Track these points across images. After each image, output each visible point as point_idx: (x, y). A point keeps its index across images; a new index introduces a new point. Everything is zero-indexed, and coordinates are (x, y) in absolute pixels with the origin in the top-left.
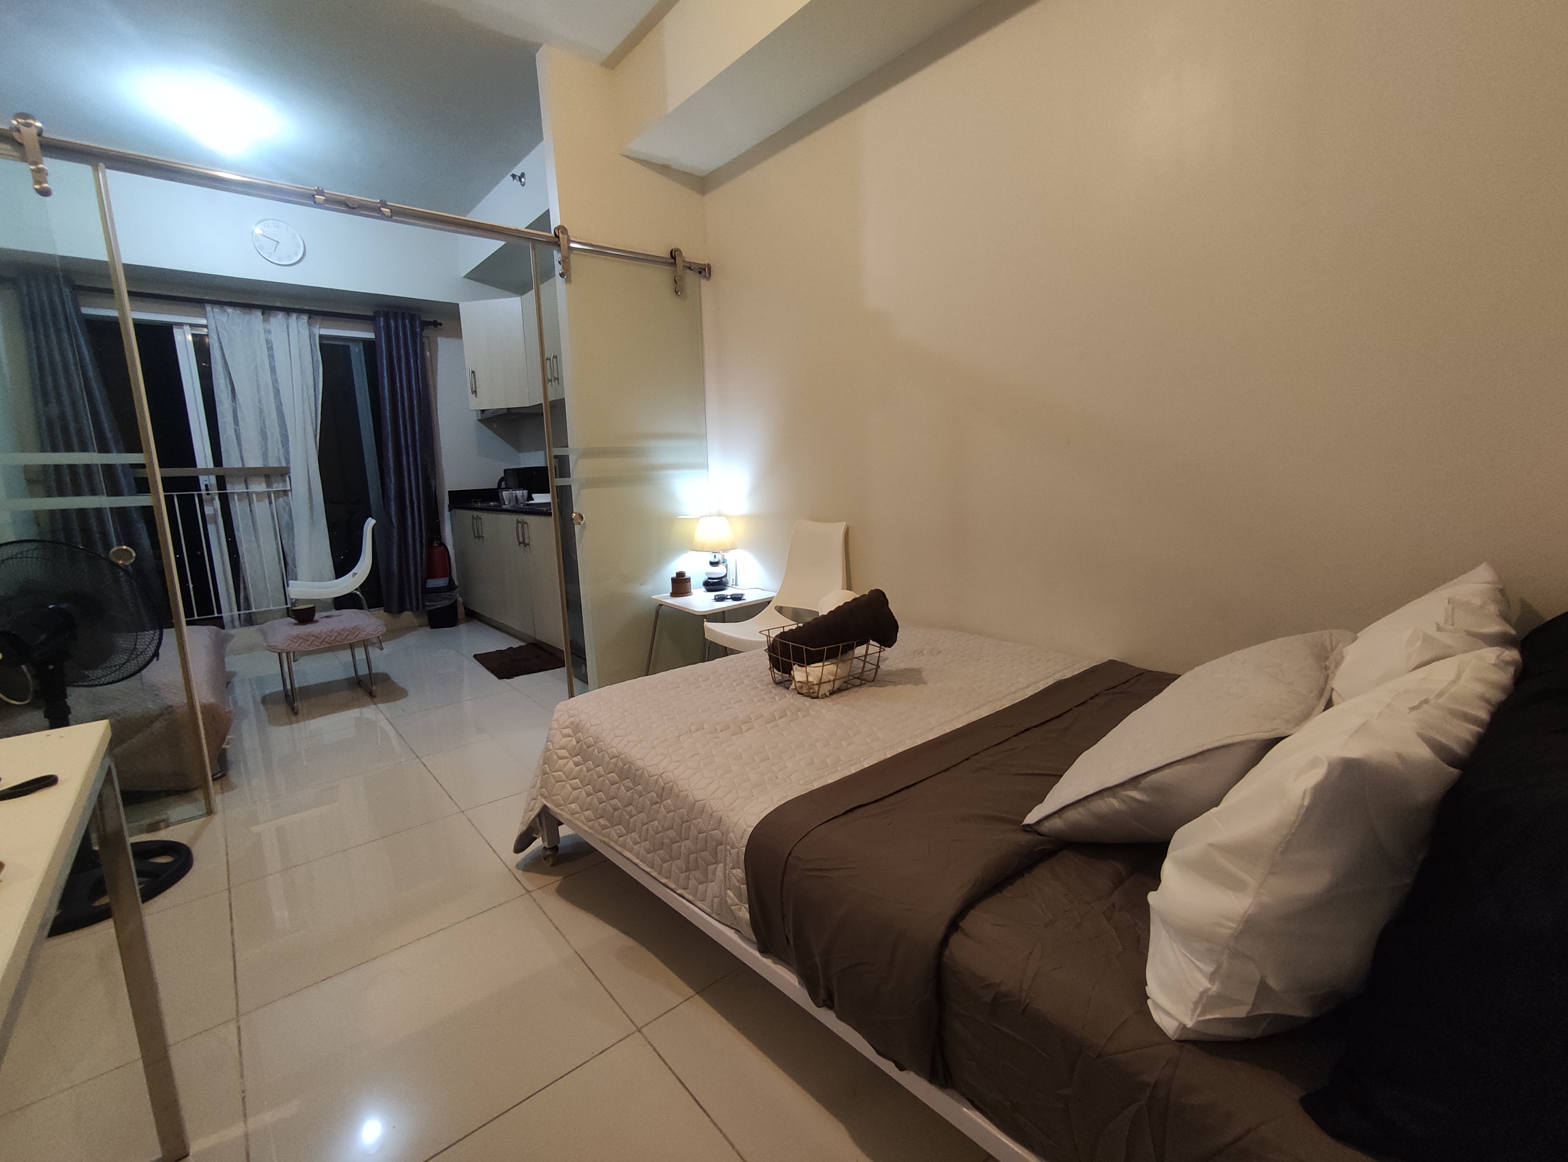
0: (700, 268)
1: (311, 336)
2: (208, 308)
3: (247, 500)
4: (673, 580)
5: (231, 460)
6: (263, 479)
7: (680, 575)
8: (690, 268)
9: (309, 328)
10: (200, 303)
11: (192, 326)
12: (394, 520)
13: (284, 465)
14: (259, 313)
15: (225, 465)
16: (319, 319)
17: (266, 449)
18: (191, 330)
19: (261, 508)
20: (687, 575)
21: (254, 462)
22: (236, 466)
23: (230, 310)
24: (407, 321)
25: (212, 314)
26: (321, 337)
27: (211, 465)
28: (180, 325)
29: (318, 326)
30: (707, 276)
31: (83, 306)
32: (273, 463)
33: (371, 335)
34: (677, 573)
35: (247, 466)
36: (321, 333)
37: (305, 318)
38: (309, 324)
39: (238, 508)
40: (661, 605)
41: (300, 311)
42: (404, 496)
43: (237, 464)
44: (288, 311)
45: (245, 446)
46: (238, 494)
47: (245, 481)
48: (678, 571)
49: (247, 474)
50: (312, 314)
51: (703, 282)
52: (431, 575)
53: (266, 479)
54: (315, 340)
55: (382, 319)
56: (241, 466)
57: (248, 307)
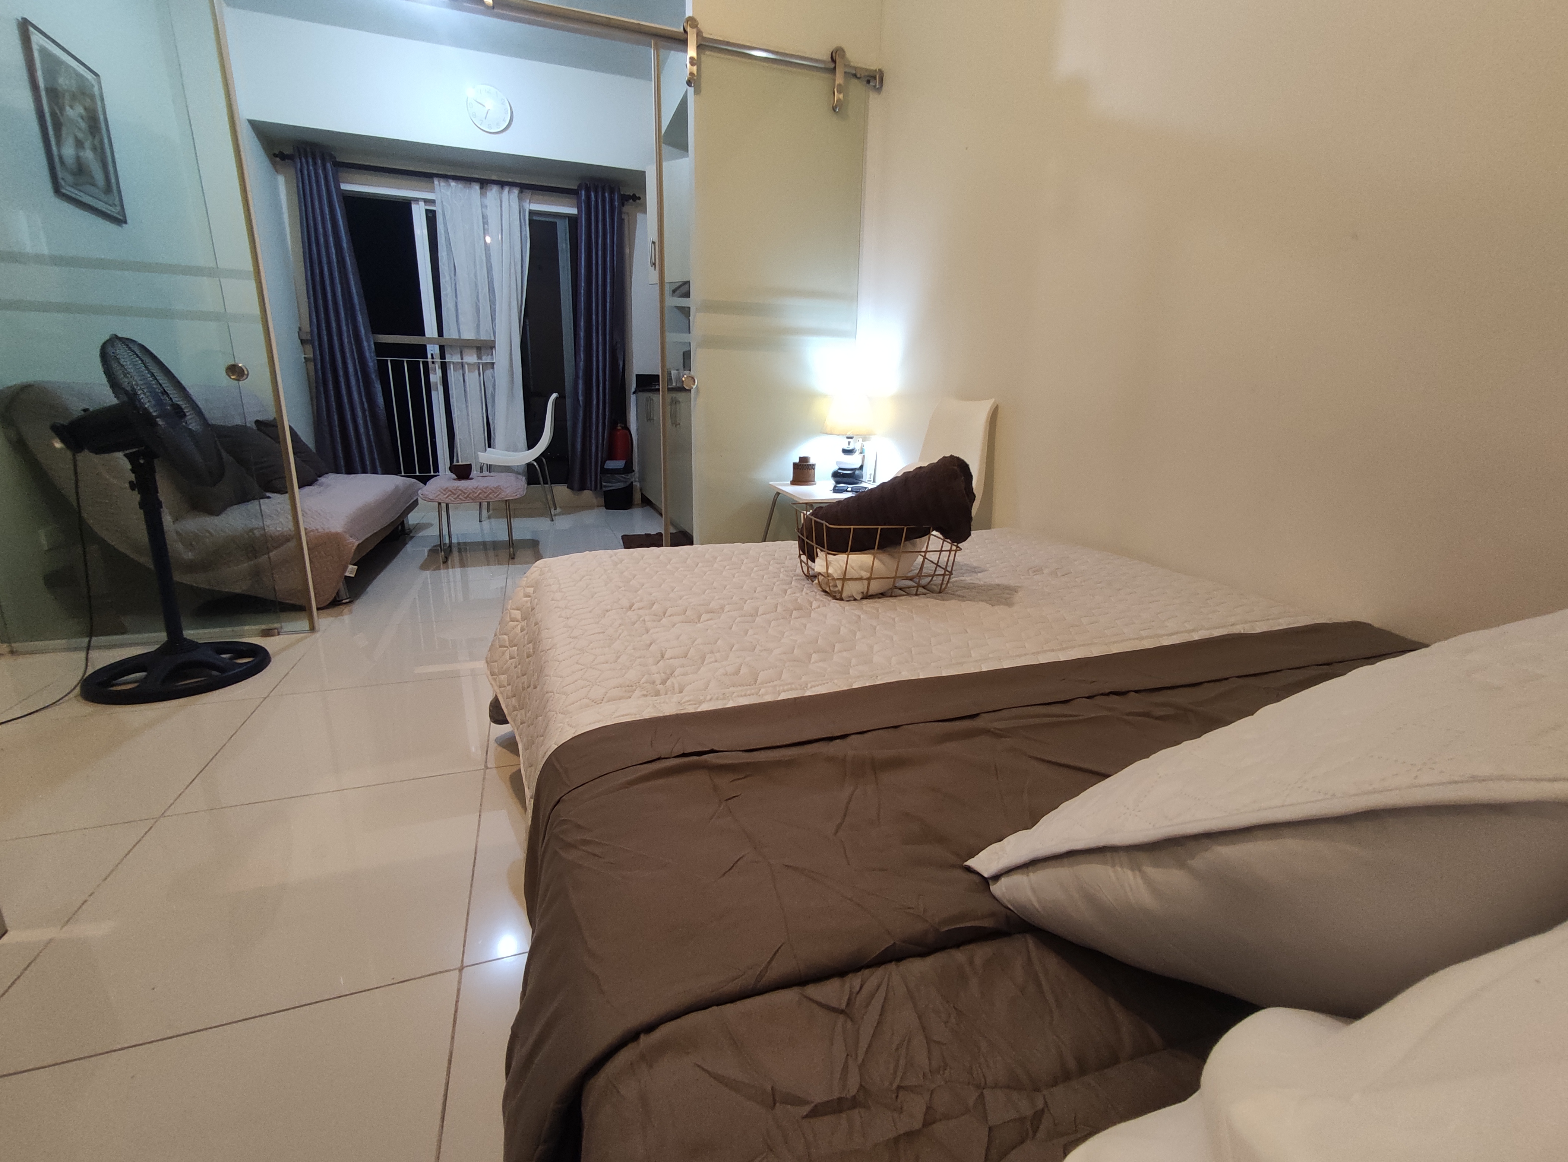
0: (868, 76)
1: (521, 211)
2: (436, 182)
3: (461, 371)
4: (795, 465)
5: (450, 333)
6: (475, 350)
7: (804, 460)
8: (855, 76)
9: (519, 203)
10: (429, 176)
11: (426, 201)
12: (581, 398)
13: (493, 339)
14: (476, 187)
15: (446, 335)
16: (528, 194)
17: (479, 321)
18: (425, 205)
19: (472, 378)
20: (812, 462)
21: (468, 334)
22: (454, 337)
23: (453, 184)
24: (607, 195)
25: (438, 187)
26: (532, 213)
27: (436, 335)
28: (417, 200)
29: (528, 201)
30: (878, 86)
31: (343, 182)
32: (483, 337)
33: (573, 211)
34: (800, 458)
35: (462, 338)
36: (531, 208)
37: (516, 191)
38: (520, 199)
39: (453, 376)
40: (778, 494)
41: (512, 185)
42: (591, 376)
43: (455, 336)
44: (502, 184)
45: (462, 319)
46: (453, 363)
47: (461, 352)
48: (802, 456)
49: (463, 346)
50: (524, 188)
51: (873, 96)
52: (611, 457)
53: (477, 352)
54: (524, 216)
55: (583, 192)
56: (458, 338)
57: (467, 180)
